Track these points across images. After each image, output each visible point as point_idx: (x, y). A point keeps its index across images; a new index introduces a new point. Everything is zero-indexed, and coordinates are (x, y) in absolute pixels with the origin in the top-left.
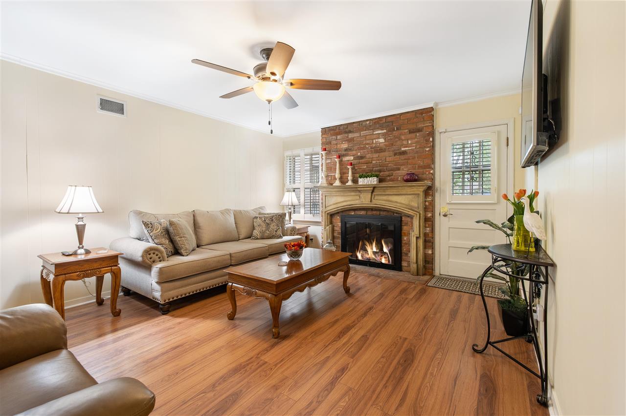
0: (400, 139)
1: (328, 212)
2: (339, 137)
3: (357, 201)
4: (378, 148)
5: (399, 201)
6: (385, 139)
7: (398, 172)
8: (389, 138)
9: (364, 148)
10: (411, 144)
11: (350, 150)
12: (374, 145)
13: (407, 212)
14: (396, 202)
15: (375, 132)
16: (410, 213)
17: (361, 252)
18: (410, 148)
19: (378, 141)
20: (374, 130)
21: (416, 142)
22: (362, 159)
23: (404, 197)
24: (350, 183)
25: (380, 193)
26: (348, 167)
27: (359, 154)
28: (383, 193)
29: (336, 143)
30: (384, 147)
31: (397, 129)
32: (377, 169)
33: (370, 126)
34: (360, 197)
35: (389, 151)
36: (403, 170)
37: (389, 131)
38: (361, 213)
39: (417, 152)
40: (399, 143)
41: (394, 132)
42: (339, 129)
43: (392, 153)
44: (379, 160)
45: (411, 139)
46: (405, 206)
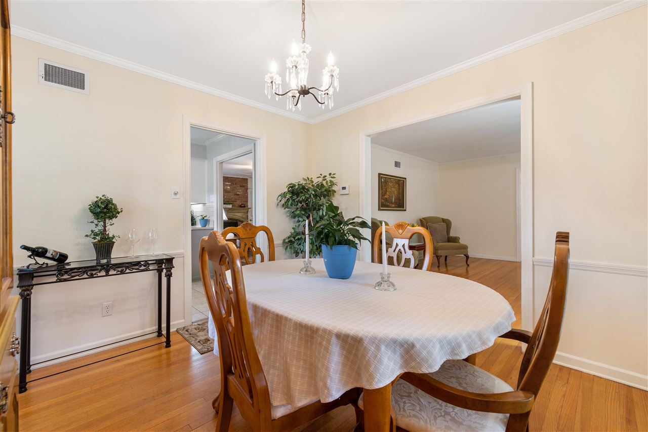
7: (237, 202)
8: (232, 187)
14: (237, 216)
18: (240, 193)
21: (242, 191)
23: (240, 213)
39: (243, 195)
40: (236, 190)
43: (233, 194)
46: (241, 217)
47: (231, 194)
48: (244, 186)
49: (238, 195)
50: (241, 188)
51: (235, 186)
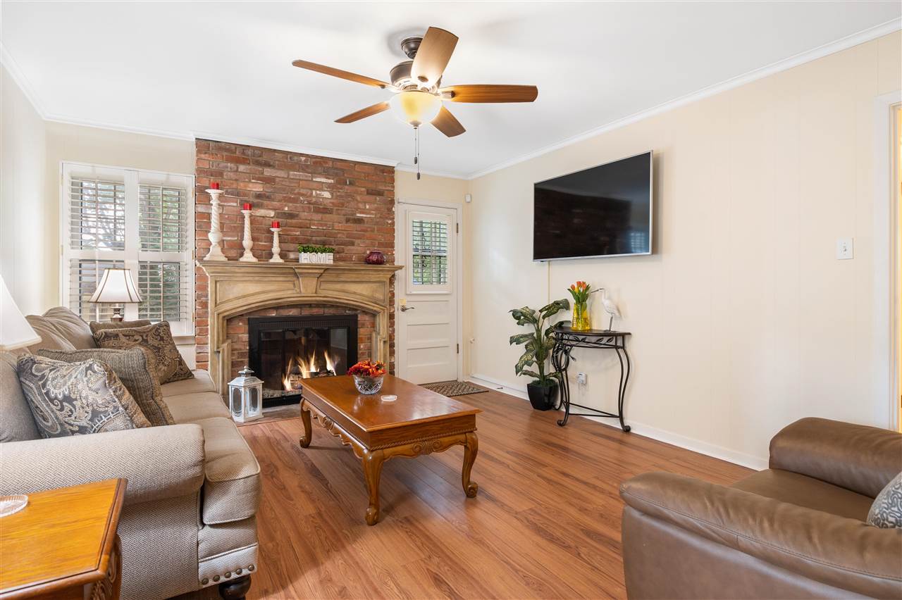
0: (354, 199)
1: (225, 314)
2: (242, 168)
3: (290, 292)
4: (321, 205)
5: (359, 291)
6: (332, 194)
7: (352, 247)
8: (338, 194)
9: (295, 201)
10: (370, 210)
11: (268, 198)
12: (314, 200)
13: (372, 308)
14: (355, 293)
15: (316, 177)
16: (375, 309)
17: (291, 378)
18: (368, 216)
19: (320, 194)
20: (314, 173)
21: (376, 209)
22: (291, 219)
23: (366, 285)
24: (276, 259)
25: (332, 279)
26: (272, 229)
27: (286, 209)
28: (336, 280)
29: (237, 177)
30: (330, 206)
31: (350, 183)
32: (318, 238)
33: (307, 166)
34: (294, 284)
35: (339, 214)
36: (358, 245)
37: (338, 182)
38: (291, 313)
39: (377, 223)
40: (353, 204)
41: (346, 187)
42: (243, 153)
43: (343, 218)
44: (321, 225)
45: (370, 203)
46: (367, 299)
47: (334, 217)
48: (380, 193)
49: (360, 221)
50: (372, 198)
51: (348, 189)
